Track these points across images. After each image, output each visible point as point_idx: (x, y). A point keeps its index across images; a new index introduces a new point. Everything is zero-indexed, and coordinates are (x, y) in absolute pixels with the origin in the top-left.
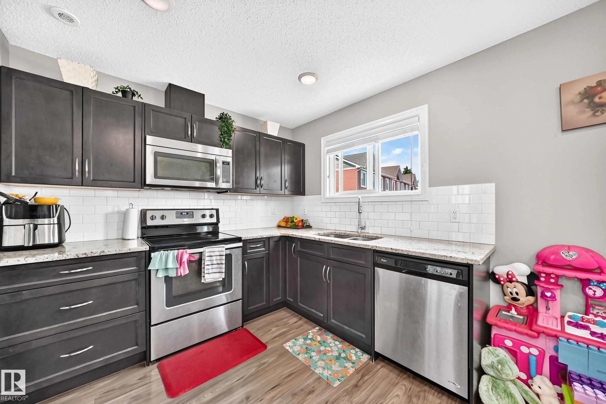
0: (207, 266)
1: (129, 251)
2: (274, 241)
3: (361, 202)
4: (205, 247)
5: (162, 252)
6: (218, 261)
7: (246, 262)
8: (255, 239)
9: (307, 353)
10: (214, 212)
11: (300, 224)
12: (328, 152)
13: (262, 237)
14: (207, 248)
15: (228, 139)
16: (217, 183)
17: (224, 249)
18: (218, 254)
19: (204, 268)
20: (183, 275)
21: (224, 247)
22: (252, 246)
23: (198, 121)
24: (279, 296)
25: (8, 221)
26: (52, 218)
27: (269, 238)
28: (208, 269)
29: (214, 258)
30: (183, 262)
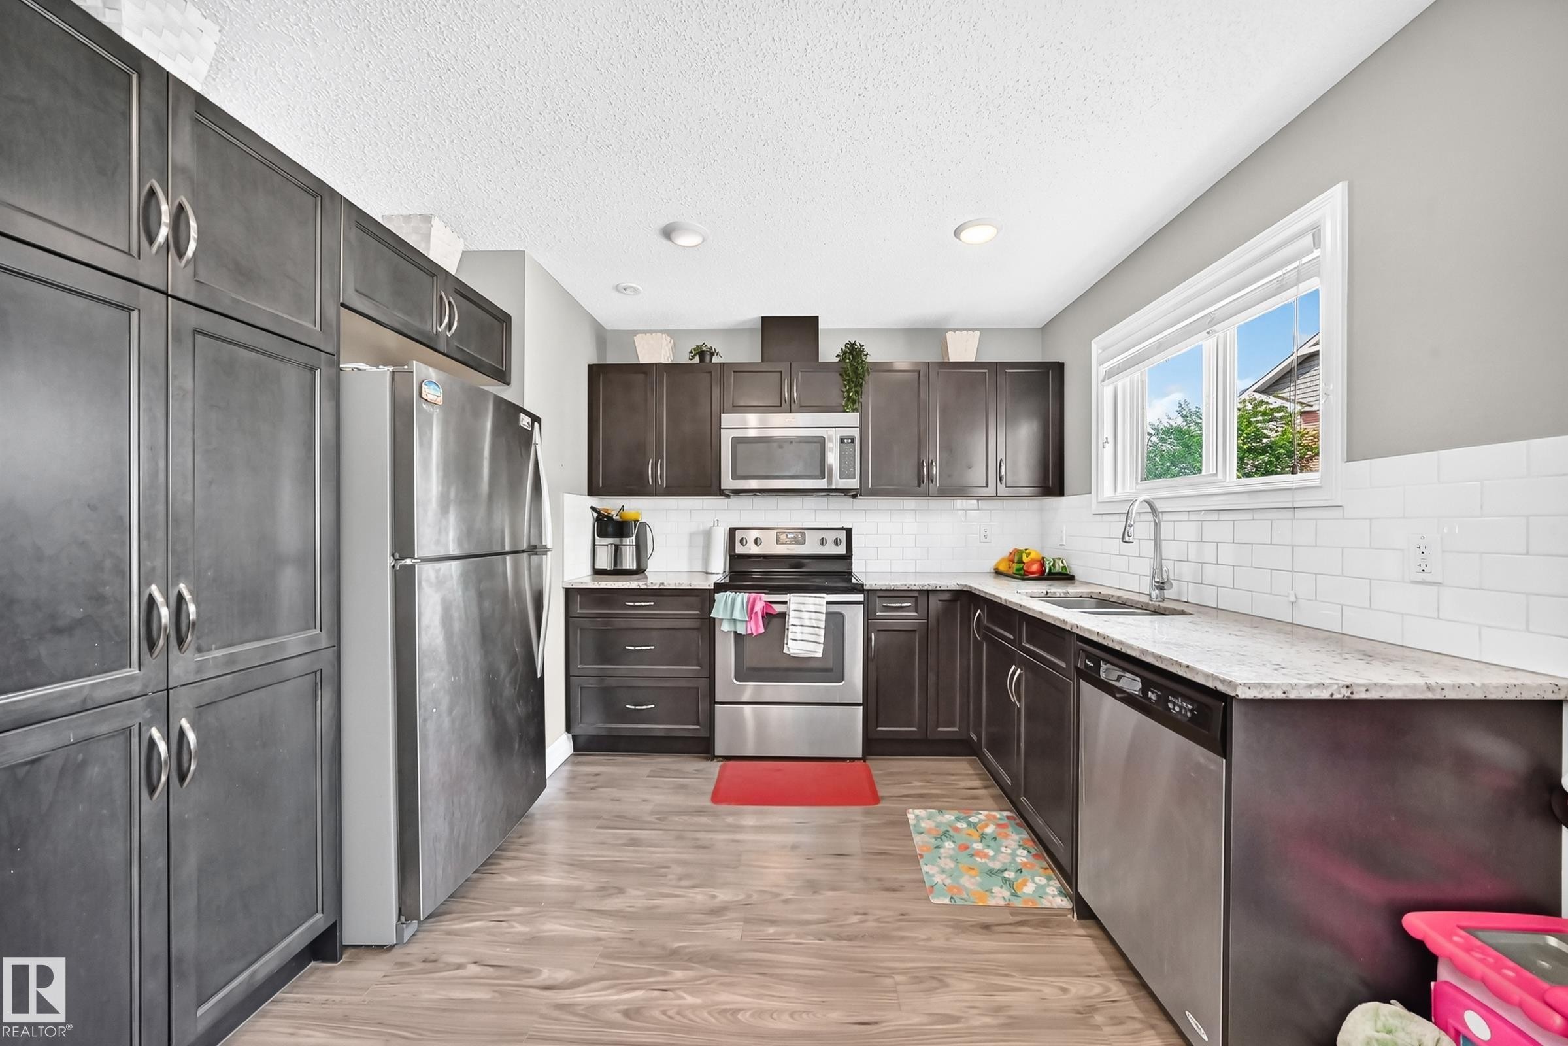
0: (793, 627)
1: (690, 587)
2: (940, 601)
3: (1134, 513)
4: (792, 594)
5: (728, 593)
6: (814, 621)
7: (873, 634)
8: (893, 590)
9: (936, 838)
10: (842, 535)
11: (1035, 567)
12: (1110, 374)
13: (910, 589)
14: (795, 596)
15: (856, 392)
16: (830, 482)
17: (824, 602)
18: (813, 608)
19: (788, 629)
20: (755, 634)
21: (824, 598)
22: (889, 605)
23: (801, 371)
24: (953, 725)
25: (599, 540)
26: (628, 539)
27: (928, 592)
28: (793, 632)
29: (805, 615)
30: (756, 612)
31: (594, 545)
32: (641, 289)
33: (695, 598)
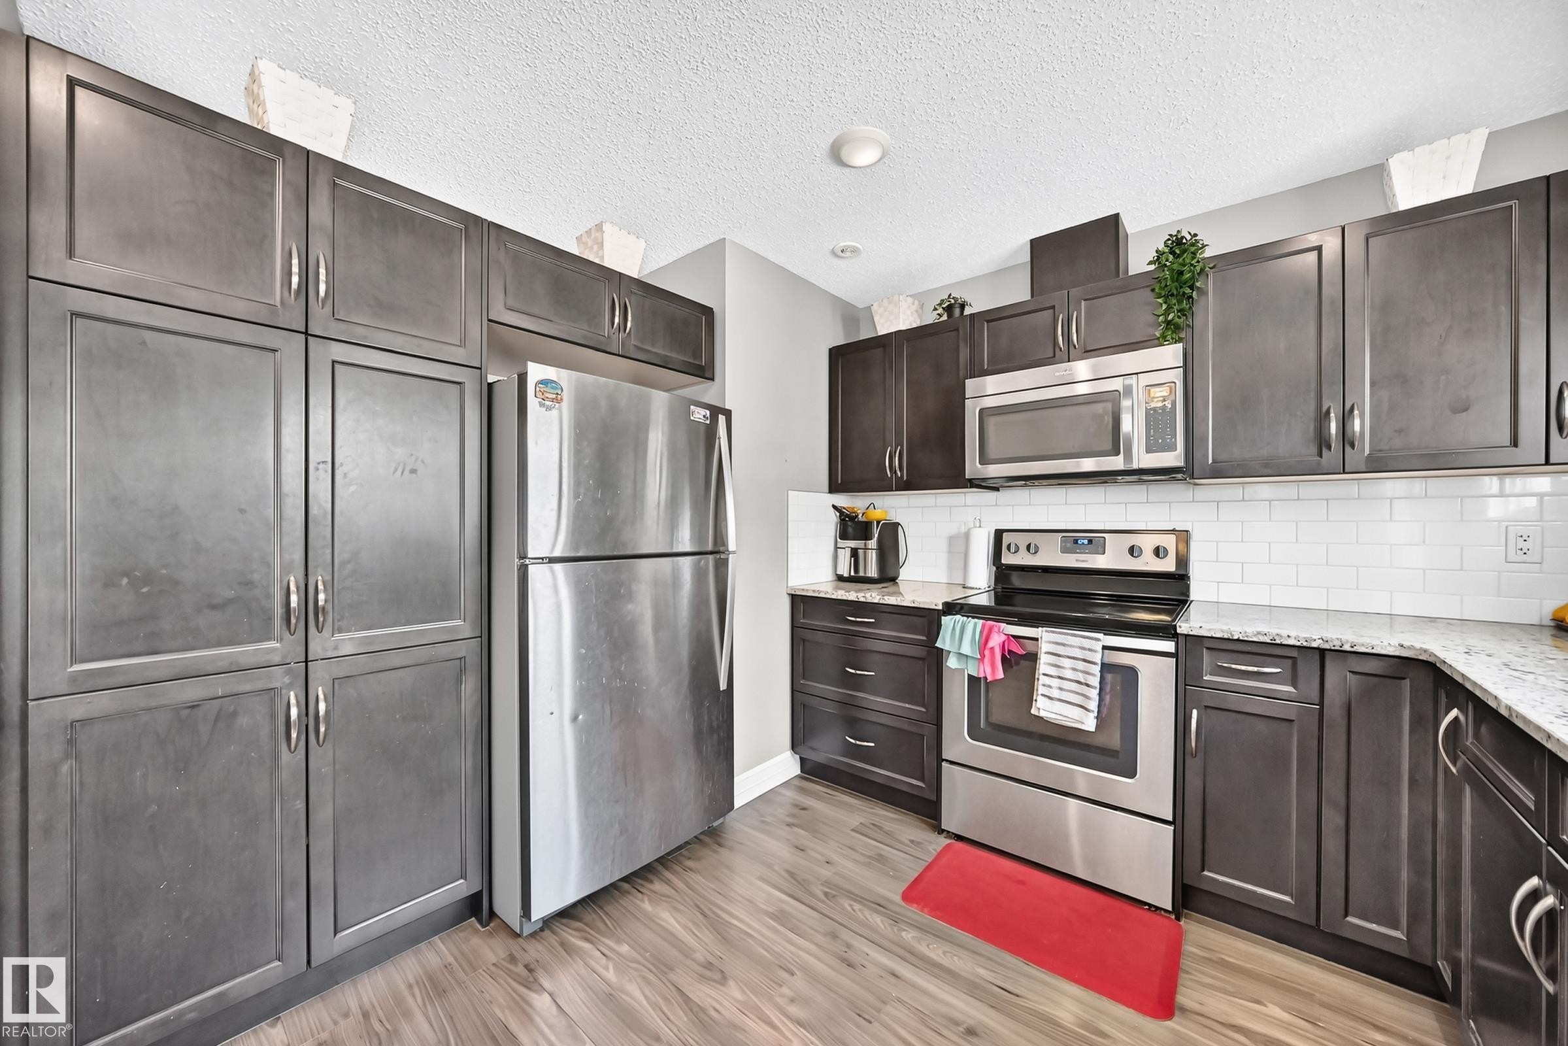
0: (1045, 677)
1: (913, 605)
2: (1354, 672)
4: (1044, 629)
5: (958, 617)
6: (1080, 674)
7: (1193, 711)
10: (1170, 542)
13: (1278, 642)
14: (1046, 631)
15: (1182, 311)
16: (1128, 457)
17: (1098, 647)
18: (1078, 653)
19: (1038, 679)
20: (989, 678)
21: (1098, 640)
22: (1234, 666)
23: (1085, 300)
24: (1396, 927)
25: (841, 543)
26: (870, 542)
27: (1322, 652)
28: (1045, 684)
29: (1067, 663)
30: (992, 649)
31: (836, 548)
32: (861, 248)
33: (920, 619)
